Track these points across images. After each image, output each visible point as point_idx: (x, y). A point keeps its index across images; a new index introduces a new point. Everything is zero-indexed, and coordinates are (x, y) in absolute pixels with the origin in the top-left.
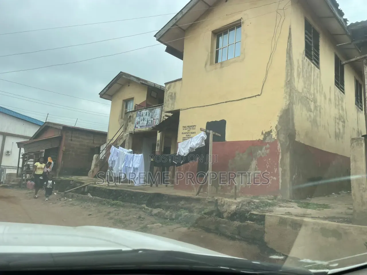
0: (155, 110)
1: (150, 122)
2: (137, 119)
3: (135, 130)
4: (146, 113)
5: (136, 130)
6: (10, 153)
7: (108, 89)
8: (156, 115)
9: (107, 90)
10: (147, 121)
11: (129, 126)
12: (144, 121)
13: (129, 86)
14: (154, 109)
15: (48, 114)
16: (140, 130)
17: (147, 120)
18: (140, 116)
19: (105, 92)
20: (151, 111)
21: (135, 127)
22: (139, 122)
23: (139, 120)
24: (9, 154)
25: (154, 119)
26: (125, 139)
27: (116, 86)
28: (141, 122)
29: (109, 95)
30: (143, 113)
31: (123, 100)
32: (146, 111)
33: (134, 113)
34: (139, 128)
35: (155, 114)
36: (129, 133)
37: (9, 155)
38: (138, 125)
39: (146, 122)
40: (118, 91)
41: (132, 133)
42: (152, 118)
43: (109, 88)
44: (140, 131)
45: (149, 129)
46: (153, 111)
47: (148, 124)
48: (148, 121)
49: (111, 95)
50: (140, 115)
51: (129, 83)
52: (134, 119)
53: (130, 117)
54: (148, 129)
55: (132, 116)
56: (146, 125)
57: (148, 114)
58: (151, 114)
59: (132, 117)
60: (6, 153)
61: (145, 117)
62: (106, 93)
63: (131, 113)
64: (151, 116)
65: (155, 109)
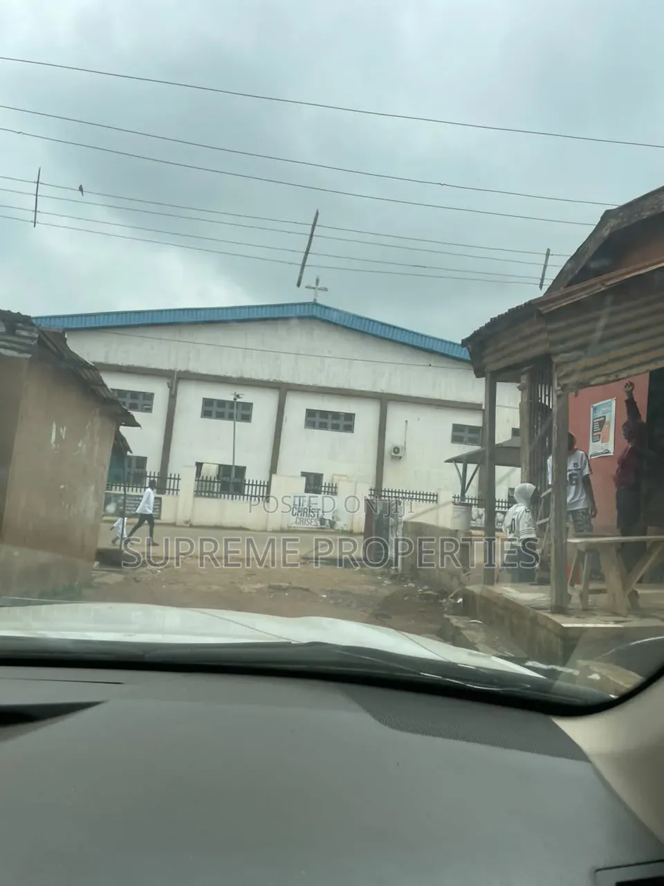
6: (400, 451)
15: (548, 255)
24: (399, 455)
37: (400, 458)
60: (393, 454)
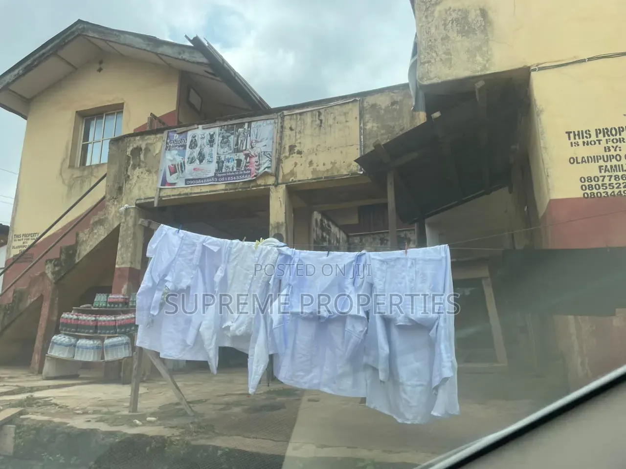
0: (249, 126)
1: (232, 164)
2: (171, 157)
3: (163, 194)
4: (212, 136)
5: (168, 192)
7: (24, 74)
8: (257, 142)
9: (19, 77)
10: (218, 162)
11: (134, 181)
12: (201, 161)
13: (100, 70)
14: (244, 123)
16: (188, 191)
17: (215, 160)
18: (184, 146)
19: (9, 84)
20: (230, 129)
21: (164, 182)
22: (182, 166)
23: (179, 160)
25: (247, 156)
26: (119, 226)
27: (53, 67)
28: (189, 168)
29: (22, 97)
30: (194, 137)
31: (77, 112)
32: (211, 131)
33: (151, 138)
34: (181, 184)
35: (253, 137)
36: (136, 205)
38: (175, 175)
39: (213, 166)
40: (54, 86)
41: (153, 202)
42: (237, 151)
43: (28, 69)
44: (187, 194)
45: (230, 186)
46: (240, 130)
47: (224, 170)
48: (220, 162)
49: (28, 97)
50: (183, 143)
51: (101, 63)
52: (158, 159)
53: (137, 151)
54: (223, 187)
55: (143, 147)
56: (215, 176)
57: (218, 139)
58: (232, 139)
59: (147, 150)
61: (207, 150)
62: (11, 88)
63: (138, 138)
64: (232, 145)
65: (250, 123)
